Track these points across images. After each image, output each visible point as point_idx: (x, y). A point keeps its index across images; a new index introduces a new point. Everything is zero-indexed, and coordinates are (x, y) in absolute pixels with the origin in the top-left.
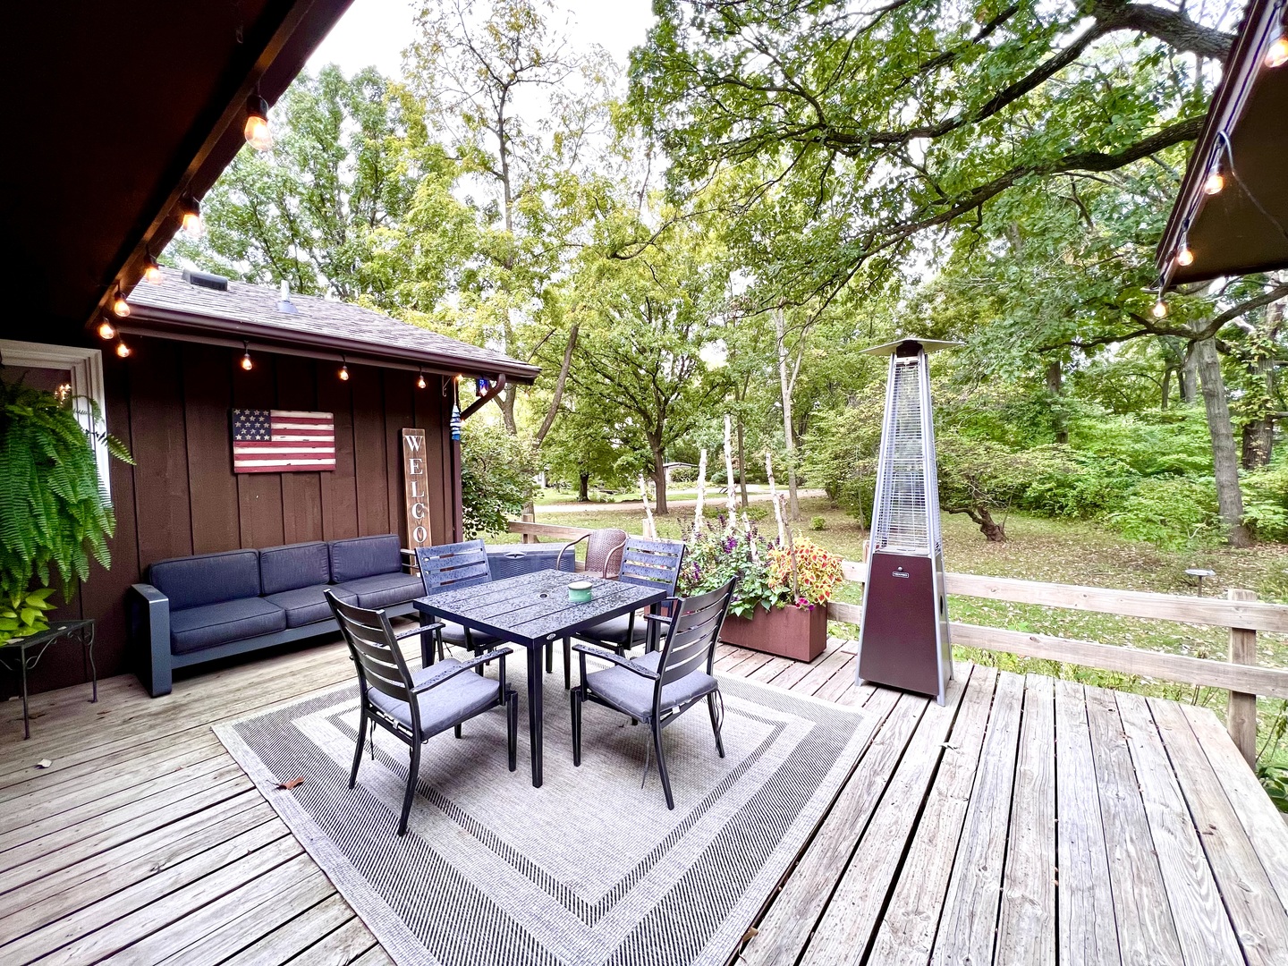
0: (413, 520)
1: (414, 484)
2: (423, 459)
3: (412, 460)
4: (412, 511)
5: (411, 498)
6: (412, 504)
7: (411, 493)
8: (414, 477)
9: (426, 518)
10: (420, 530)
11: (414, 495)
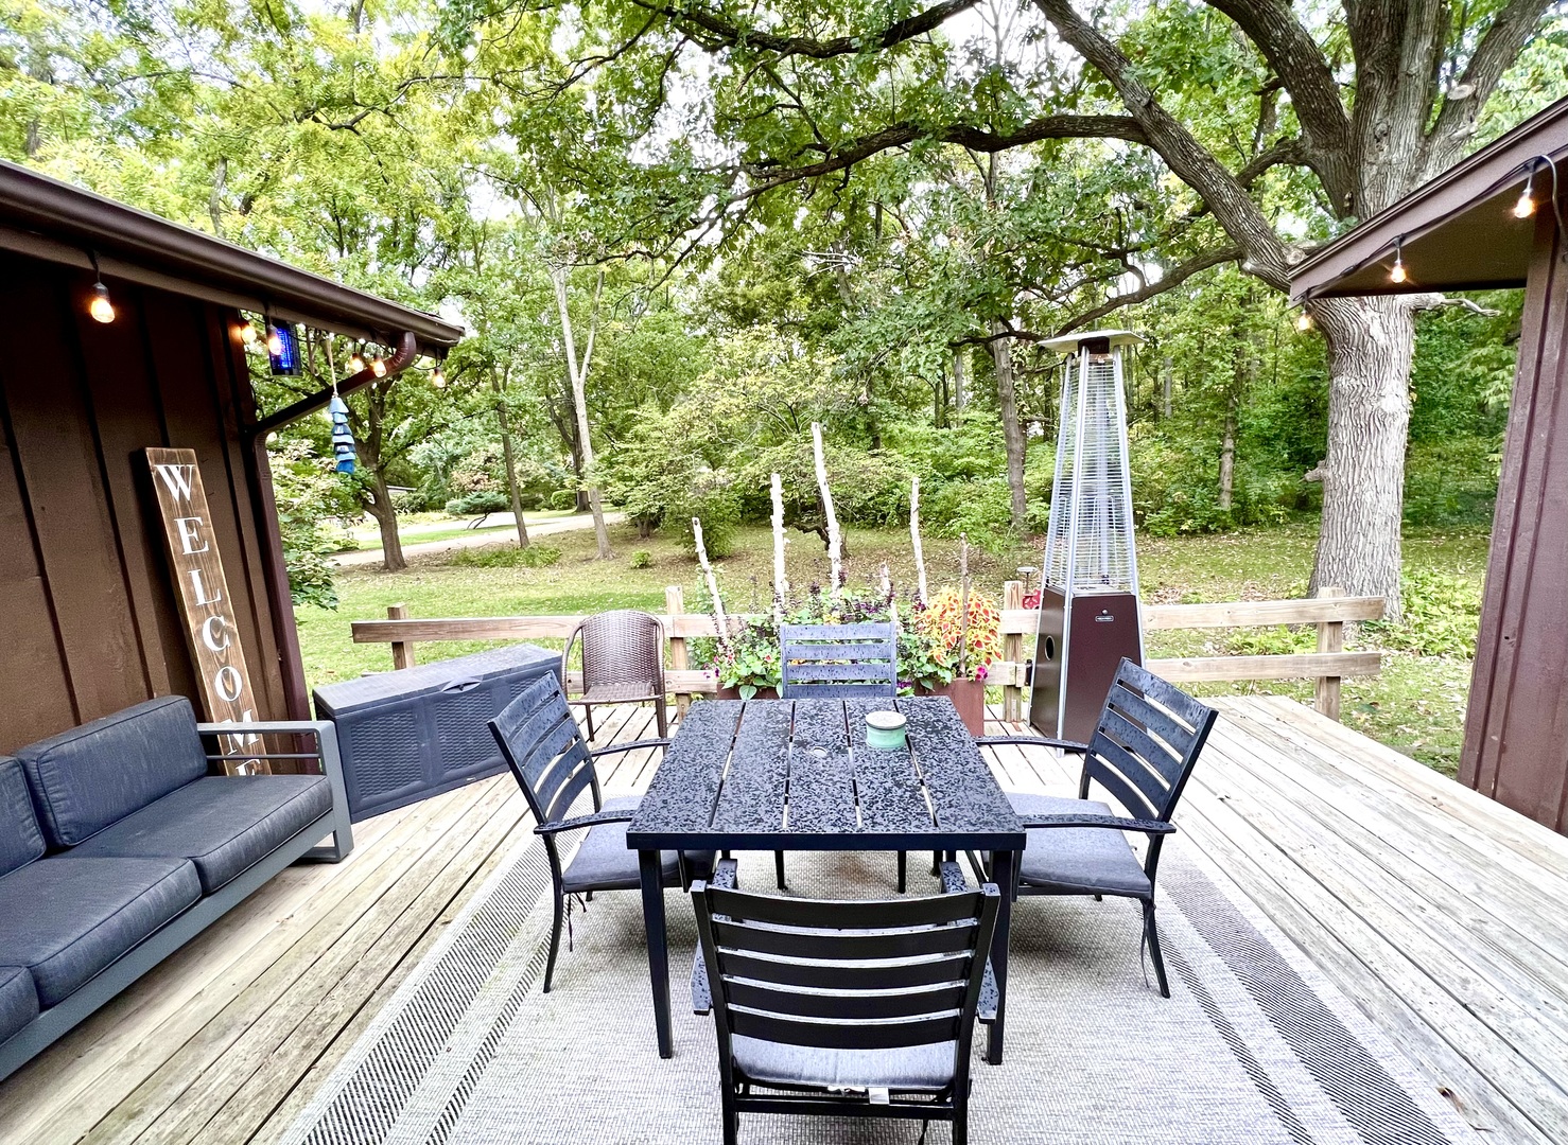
0: (209, 655)
1: (195, 574)
2: (203, 518)
3: (181, 522)
4: (203, 637)
5: (196, 609)
6: (200, 622)
7: (193, 597)
8: (193, 561)
9: (233, 646)
10: (227, 676)
11: (201, 600)
